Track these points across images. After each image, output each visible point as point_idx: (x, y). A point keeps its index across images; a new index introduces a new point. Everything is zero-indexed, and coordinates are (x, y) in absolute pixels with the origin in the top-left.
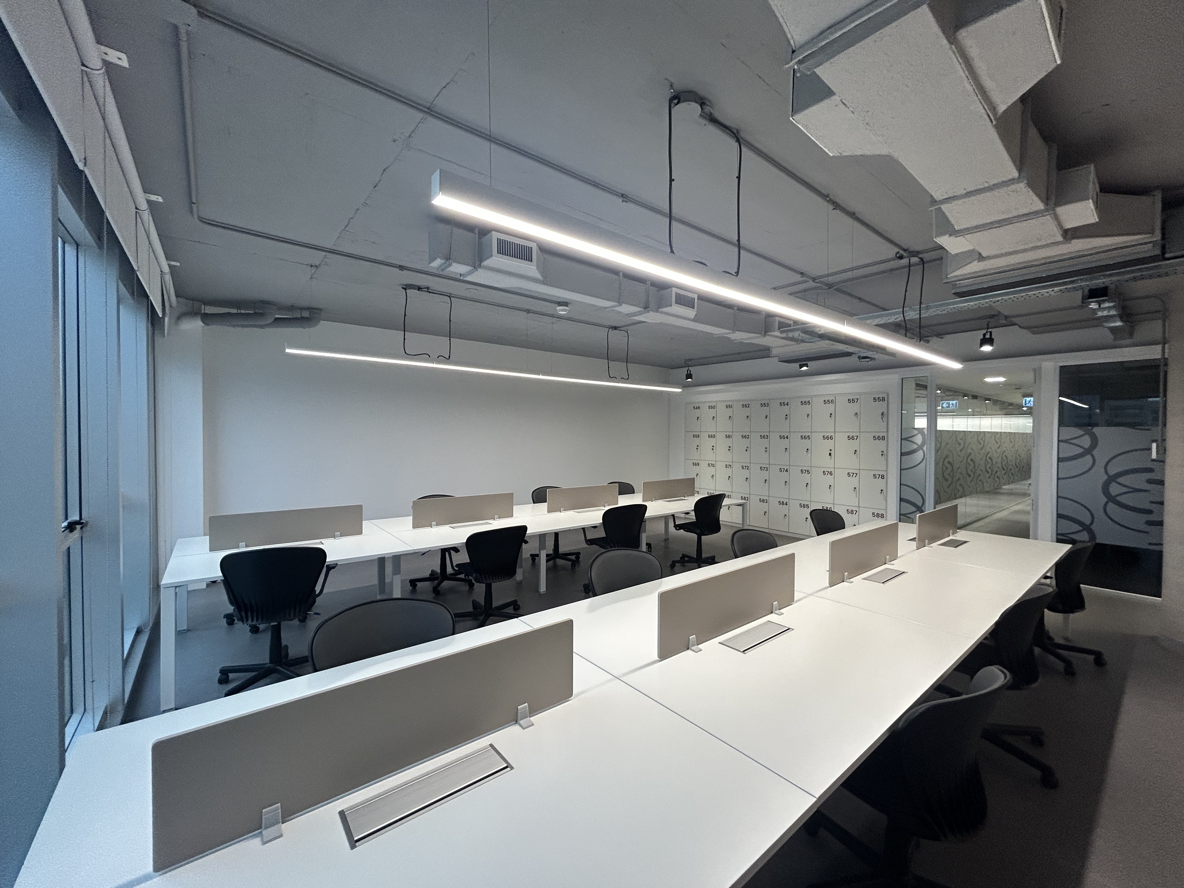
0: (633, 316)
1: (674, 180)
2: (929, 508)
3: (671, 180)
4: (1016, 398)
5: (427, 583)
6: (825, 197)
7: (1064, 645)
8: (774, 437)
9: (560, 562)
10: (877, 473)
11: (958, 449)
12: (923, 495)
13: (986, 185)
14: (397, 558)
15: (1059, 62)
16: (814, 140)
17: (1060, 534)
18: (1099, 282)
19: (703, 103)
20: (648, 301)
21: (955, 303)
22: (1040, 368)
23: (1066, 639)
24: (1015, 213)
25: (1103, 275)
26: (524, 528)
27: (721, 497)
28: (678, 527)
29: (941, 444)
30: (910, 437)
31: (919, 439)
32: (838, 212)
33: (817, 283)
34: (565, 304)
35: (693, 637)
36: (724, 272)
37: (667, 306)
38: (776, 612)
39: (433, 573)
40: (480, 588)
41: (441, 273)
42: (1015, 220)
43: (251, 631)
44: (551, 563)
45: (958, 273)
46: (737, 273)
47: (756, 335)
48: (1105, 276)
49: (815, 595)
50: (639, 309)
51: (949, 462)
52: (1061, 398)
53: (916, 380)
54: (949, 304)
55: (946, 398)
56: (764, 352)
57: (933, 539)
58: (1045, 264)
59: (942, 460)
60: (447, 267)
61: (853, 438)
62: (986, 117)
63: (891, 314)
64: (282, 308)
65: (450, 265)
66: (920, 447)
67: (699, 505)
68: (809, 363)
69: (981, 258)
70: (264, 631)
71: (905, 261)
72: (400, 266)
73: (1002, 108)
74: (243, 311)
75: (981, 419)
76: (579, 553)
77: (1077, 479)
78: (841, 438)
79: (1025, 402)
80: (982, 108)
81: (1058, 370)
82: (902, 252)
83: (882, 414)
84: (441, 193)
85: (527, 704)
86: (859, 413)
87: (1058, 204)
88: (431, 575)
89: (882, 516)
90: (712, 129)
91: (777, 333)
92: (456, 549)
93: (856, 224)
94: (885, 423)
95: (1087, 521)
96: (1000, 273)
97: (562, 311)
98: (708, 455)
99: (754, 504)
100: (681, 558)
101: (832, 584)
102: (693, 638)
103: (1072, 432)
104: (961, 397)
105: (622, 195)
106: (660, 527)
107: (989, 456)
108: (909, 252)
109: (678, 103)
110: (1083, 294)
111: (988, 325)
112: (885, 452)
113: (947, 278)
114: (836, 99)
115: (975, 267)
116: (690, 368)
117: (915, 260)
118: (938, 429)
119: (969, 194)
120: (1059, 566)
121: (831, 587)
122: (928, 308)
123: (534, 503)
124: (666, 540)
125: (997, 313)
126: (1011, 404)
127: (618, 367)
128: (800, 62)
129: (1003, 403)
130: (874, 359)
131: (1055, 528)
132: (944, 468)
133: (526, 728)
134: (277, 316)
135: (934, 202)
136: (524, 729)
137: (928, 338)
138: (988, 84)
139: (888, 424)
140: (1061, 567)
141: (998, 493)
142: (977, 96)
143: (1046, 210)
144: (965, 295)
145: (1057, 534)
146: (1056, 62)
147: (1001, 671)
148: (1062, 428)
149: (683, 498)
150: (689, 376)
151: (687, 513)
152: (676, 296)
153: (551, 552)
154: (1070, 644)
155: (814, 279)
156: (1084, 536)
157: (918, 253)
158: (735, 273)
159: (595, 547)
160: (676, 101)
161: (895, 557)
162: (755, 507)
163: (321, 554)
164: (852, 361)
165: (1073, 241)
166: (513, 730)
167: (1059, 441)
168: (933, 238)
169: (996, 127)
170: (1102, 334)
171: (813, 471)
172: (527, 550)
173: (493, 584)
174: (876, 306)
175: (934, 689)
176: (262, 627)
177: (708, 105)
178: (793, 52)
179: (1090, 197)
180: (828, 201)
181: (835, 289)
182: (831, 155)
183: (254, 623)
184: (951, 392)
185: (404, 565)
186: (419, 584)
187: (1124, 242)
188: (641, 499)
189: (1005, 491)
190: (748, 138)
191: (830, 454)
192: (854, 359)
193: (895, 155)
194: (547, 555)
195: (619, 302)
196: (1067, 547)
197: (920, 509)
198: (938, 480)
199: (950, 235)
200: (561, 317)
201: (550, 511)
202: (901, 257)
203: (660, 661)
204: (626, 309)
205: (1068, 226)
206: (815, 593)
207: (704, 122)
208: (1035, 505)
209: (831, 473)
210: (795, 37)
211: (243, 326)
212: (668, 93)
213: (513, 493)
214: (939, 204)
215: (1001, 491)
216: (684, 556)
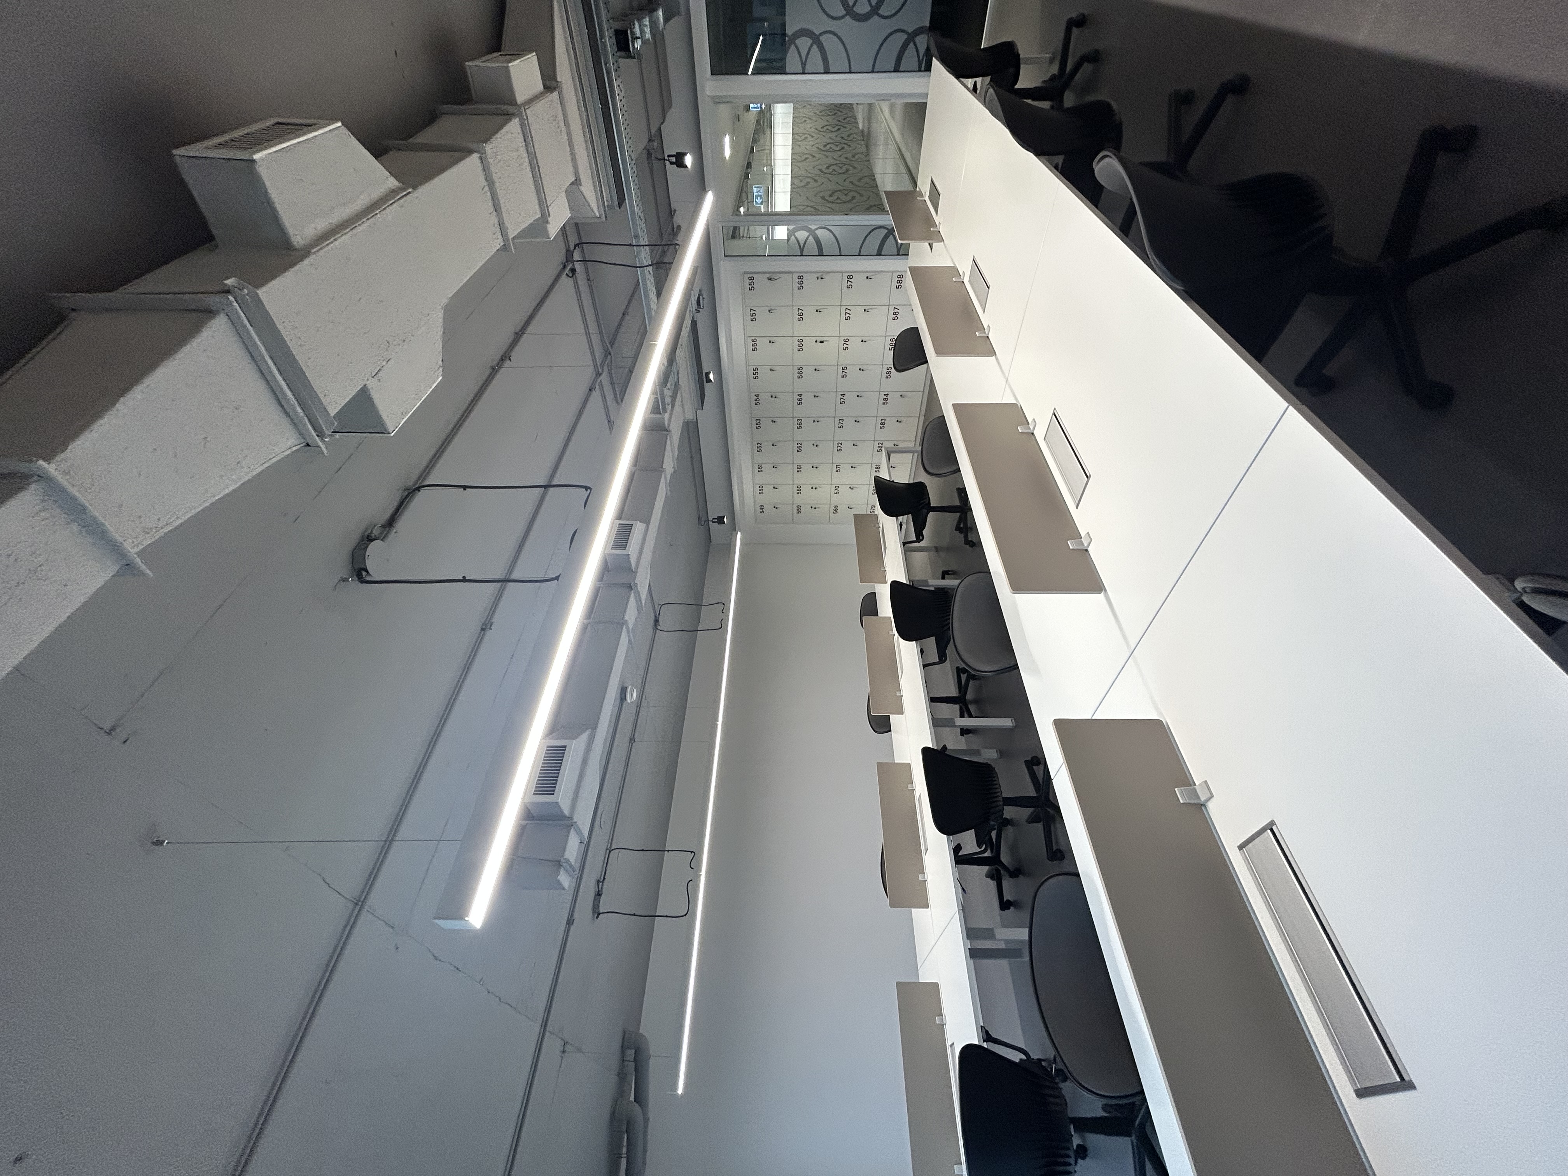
0: (641, 603)
1: (464, 577)
2: (888, 220)
3: (464, 580)
4: (751, 118)
5: (1005, 884)
6: (494, 371)
7: (1061, 64)
8: (800, 411)
9: (969, 696)
10: (845, 285)
11: (816, 184)
12: (874, 227)
13: (487, 189)
14: (971, 933)
15: (339, 124)
16: (420, 402)
17: (920, 67)
18: (609, 42)
19: (368, 539)
20: (622, 585)
21: (632, 206)
22: (713, 97)
23: (1051, 61)
24: (523, 150)
25: (601, 39)
26: (926, 751)
27: (879, 483)
28: (919, 537)
29: (808, 206)
30: (800, 246)
31: (802, 235)
32: (514, 355)
33: (602, 370)
34: (623, 691)
35: (1071, 545)
36: (585, 507)
37: (629, 562)
38: (1032, 428)
39: (990, 875)
40: (1009, 812)
41: (577, 872)
42: (531, 149)
43: (1084, 1158)
44: (972, 708)
45: (594, 206)
46: (587, 488)
47: (668, 442)
48: (602, 37)
49: (1007, 375)
50: (632, 595)
51: (831, 196)
52: (750, 73)
53: (727, 239)
54: (633, 212)
55: (749, 197)
56: (691, 429)
57: (929, 221)
58: (585, 107)
59: (828, 205)
60: (571, 866)
61: (800, 315)
62: (402, 201)
63: (644, 280)
64: (621, 1093)
65: (567, 861)
66: (812, 233)
67: (889, 511)
68: (705, 370)
69: (577, 182)
70: (1084, 1139)
71: (578, 267)
72: (567, 924)
73: (393, 183)
74: (624, 1150)
75: (776, 158)
76: (958, 668)
77: (850, 52)
78: (801, 329)
79: (755, 108)
80: (391, 208)
81: (715, 77)
82: (567, 271)
83: (770, 279)
84: (466, 919)
85: (1176, 789)
86: (769, 308)
87: (513, 102)
88: (992, 878)
89: (900, 276)
90: (402, 524)
91: (667, 416)
92: (957, 849)
93: (531, 329)
94: (779, 275)
95: (902, 37)
96: (595, 157)
97: (632, 696)
98: (825, 494)
99: (889, 436)
100: (961, 532)
101: (992, 352)
102: (1072, 543)
103: (792, 59)
104: (749, 181)
105: (483, 629)
106: (920, 558)
107: (821, 147)
108: (567, 261)
109: (367, 571)
110: (623, 58)
111: (660, 159)
112: (818, 275)
113: (600, 217)
114: (372, 384)
115: (588, 189)
116: (710, 519)
117: (577, 256)
118: (788, 209)
119: (497, 208)
120: (959, 74)
121: (996, 354)
122: (637, 236)
123: (890, 731)
124: (937, 549)
125: (645, 151)
126: (758, 122)
127: (707, 619)
128: (321, 435)
129: (756, 132)
130: (700, 291)
131: (914, 73)
132: (839, 201)
133: (1211, 793)
134: (632, 1098)
135: (505, 248)
136: (1212, 796)
137: (675, 226)
138: (363, 201)
139: (782, 273)
140: (960, 72)
141: (869, 132)
142: (377, 214)
143: (520, 115)
144: (622, 190)
145: (920, 71)
146: (339, 127)
147: (1099, 161)
148: (788, 70)
149: (881, 529)
150: (720, 520)
151: (901, 525)
152: (616, 548)
153: (957, 707)
154: (1059, 58)
155: (599, 374)
156: (922, 41)
157: (568, 251)
158: (586, 490)
159: (950, 651)
160: (364, 573)
161: (954, 271)
162: (891, 435)
163: (968, 1051)
164: (703, 321)
165: (559, 79)
166: (1214, 810)
167: (804, 73)
168: (550, 241)
169: (415, 188)
170: (673, 31)
171: (843, 362)
172: (955, 743)
173: (1004, 795)
174: (632, 295)
175: (1127, 235)
176: (1076, 1141)
177: (372, 531)
178: (308, 445)
179: (505, 65)
180: (500, 368)
181: (612, 347)
182: (441, 378)
183: (1071, 1153)
184: (742, 194)
185: (982, 923)
186: (1007, 897)
187: (562, 20)
188: (883, 585)
189: (866, 125)
190: (414, 477)
191: (821, 342)
192: (699, 318)
193: (445, 301)
194: (962, 716)
195: (623, 624)
196: (935, 63)
197: (891, 232)
198: (853, 208)
199: (547, 222)
200: (641, 695)
201: (901, 711)
202: (573, 271)
203: (1106, 590)
204: (631, 615)
205: (540, 87)
206: (1005, 376)
207: (392, 535)
208: (885, 98)
209: (846, 341)
210: (290, 443)
211: (645, 1151)
212: (353, 583)
213: (878, 764)
214: (508, 241)
215: (866, 130)
216: (958, 529)
